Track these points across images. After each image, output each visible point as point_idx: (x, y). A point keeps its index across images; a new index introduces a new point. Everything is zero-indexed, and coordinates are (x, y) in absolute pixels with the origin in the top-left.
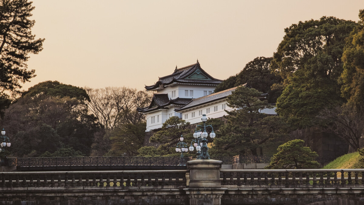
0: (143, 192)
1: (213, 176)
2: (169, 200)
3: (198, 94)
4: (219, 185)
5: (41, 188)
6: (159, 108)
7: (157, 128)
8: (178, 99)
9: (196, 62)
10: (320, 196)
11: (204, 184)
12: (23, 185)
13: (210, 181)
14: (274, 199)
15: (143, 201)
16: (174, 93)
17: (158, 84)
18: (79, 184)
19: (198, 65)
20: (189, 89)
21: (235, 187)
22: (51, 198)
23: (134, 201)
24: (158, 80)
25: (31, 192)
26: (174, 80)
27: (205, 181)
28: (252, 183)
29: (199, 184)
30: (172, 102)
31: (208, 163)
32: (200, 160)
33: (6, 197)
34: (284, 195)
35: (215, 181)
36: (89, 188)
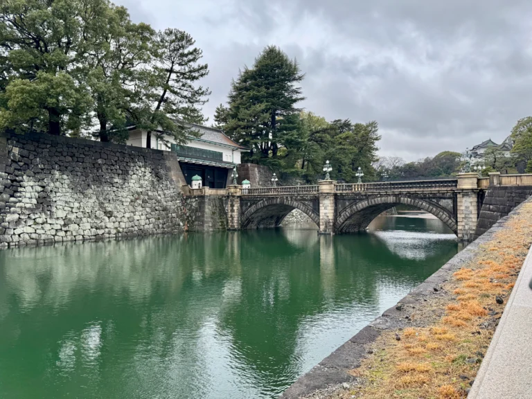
0: (304, 195)
1: (329, 187)
8: (481, 153)
10: (379, 196)
11: (325, 191)
13: (327, 190)
14: (357, 197)
19: (490, 140)
21: (341, 192)
24: (473, 147)
25: (266, 195)
26: (481, 146)
27: (325, 189)
29: (323, 191)
33: (258, 197)
34: (362, 195)
36: (286, 193)
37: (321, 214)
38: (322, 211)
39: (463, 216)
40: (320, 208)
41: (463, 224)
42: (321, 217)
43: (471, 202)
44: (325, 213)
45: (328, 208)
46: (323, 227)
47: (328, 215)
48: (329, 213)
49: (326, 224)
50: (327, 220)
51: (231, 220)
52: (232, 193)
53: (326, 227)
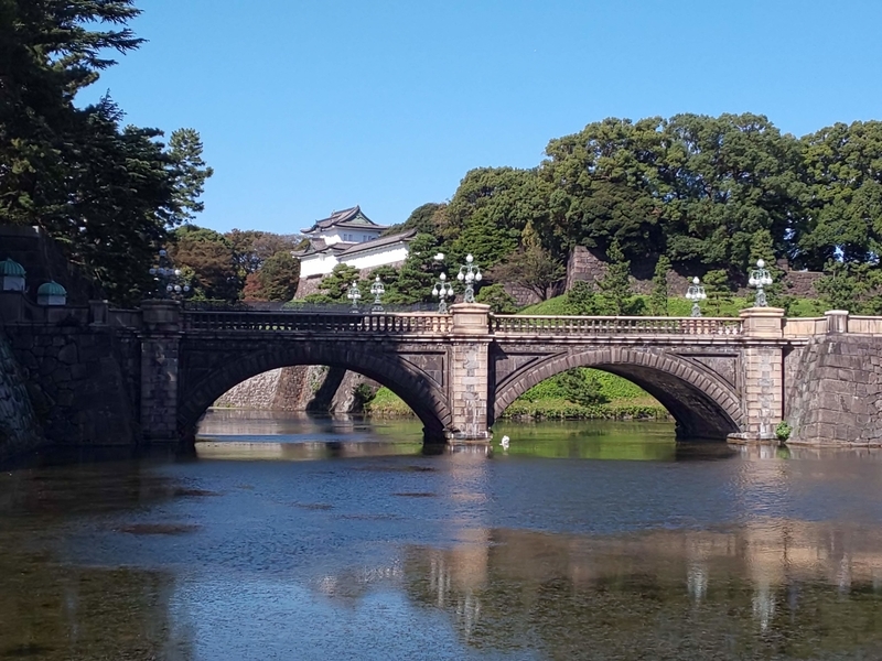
0: (403, 337)
1: (481, 321)
4: (486, 332)
6: (317, 252)
7: (313, 273)
8: (337, 244)
11: (470, 331)
13: (476, 327)
14: (543, 349)
15: (402, 348)
17: (316, 227)
19: (359, 211)
20: (348, 233)
21: (502, 335)
22: (300, 342)
23: (392, 347)
24: (314, 224)
26: (333, 224)
27: (471, 327)
28: (520, 330)
29: (464, 330)
30: (330, 247)
31: (475, 308)
32: (466, 304)
34: (555, 344)
35: (482, 327)
37: (455, 389)
38: (461, 381)
39: (759, 390)
40: (455, 373)
41: (759, 405)
42: (458, 396)
43: (772, 364)
44: (469, 386)
45: (477, 372)
46: (463, 419)
47: (476, 389)
48: (479, 385)
49: (470, 413)
50: (473, 403)
51: (152, 407)
52: (158, 324)
53: (469, 420)
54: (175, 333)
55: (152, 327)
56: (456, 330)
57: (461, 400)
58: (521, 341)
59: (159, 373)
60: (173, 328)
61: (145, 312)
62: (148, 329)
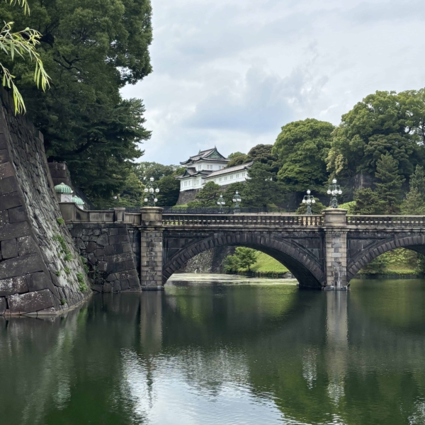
0: (294, 229)
1: (342, 219)
2: (311, 235)
3: (215, 167)
4: (345, 225)
5: (227, 225)
6: (191, 176)
7: (189, 189)
8: (203, 171)
9: (213, 147)
10: (409, 233)
11: (336, 225)
12: (215, 223)
13: (339, 222)
14: (379, 235)
15: (294, 235)
16: (200, 167)
17: (190, 161)
18: (251, 223)
19: (215, 150)
20: (210, 164)
21: (354, 227)
22: (234, 232)
23: (287, 235)
24: (189, 158)
25: (221, 228)
26: (201, 159)
27: (336, 222)
28: (365, 224)
29: (333, 224)
30: (199, 173)
31: (338, 211)
32: (333, 209)
33: (205, 231)
34: (387, 233)
35: (343, 223)
36: (258, 226)
37: (328, 260)
38: (331, 255)
40: (328, 250)
42: (329, 264)
44: (336, 258)
45: (340, 250)
46: (332, 278)
47: (340, 260)
48: (341, 258)
49: (336, 274)
50: (338, 268)
51: (147, 271)
52: (151, 222)
53: (336, 279)
54: (161, 227)
55: (147, 224)
56: (327, 224)
57: (331, 267)
58: (366, 231)
59: (152, 251)
60: (159, 224)
61: (143, 215)
62: (145, 225)
